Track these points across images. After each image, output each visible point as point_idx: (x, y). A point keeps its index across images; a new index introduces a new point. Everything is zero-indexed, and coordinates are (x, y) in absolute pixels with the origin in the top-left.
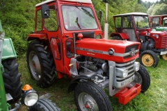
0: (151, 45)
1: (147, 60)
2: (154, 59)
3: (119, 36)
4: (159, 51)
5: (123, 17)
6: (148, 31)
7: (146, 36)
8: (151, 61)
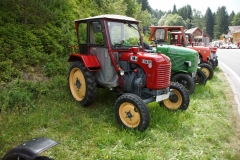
0: (139, 81)
1: (129, 115)
2: (140, 112)
3: (80, 59)
4: (153, 93)
5: (90, 22)
6: (135, 52)
7: (131, 63)
8: (136, 116)
